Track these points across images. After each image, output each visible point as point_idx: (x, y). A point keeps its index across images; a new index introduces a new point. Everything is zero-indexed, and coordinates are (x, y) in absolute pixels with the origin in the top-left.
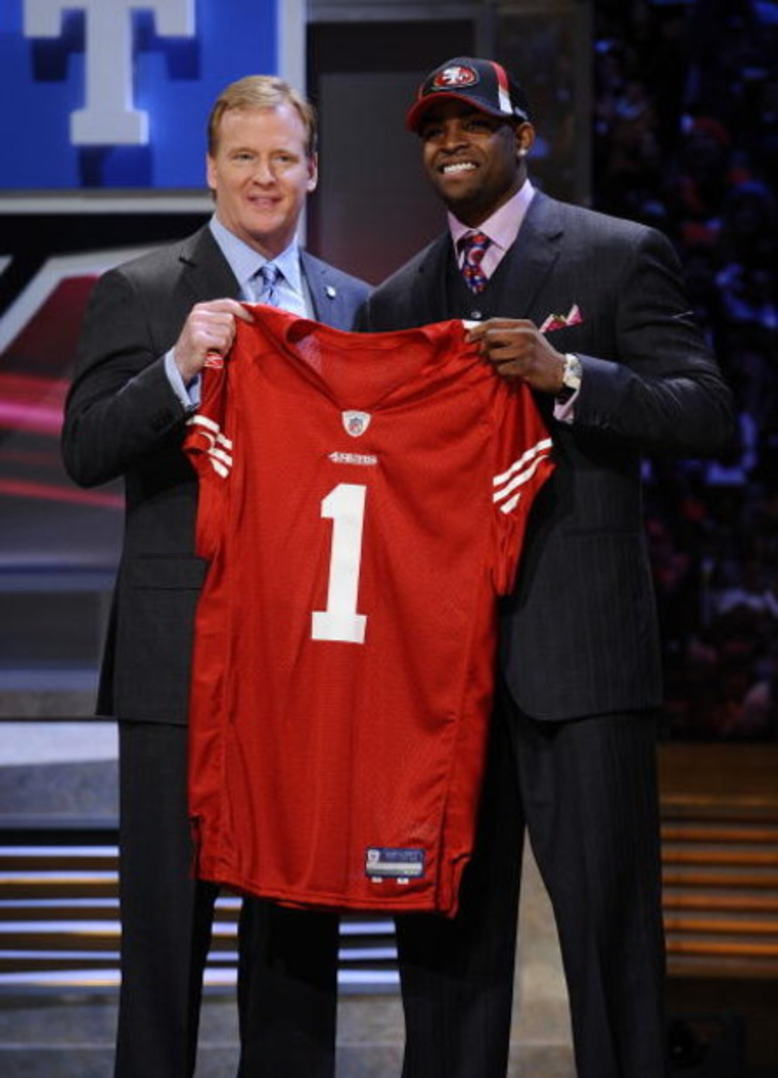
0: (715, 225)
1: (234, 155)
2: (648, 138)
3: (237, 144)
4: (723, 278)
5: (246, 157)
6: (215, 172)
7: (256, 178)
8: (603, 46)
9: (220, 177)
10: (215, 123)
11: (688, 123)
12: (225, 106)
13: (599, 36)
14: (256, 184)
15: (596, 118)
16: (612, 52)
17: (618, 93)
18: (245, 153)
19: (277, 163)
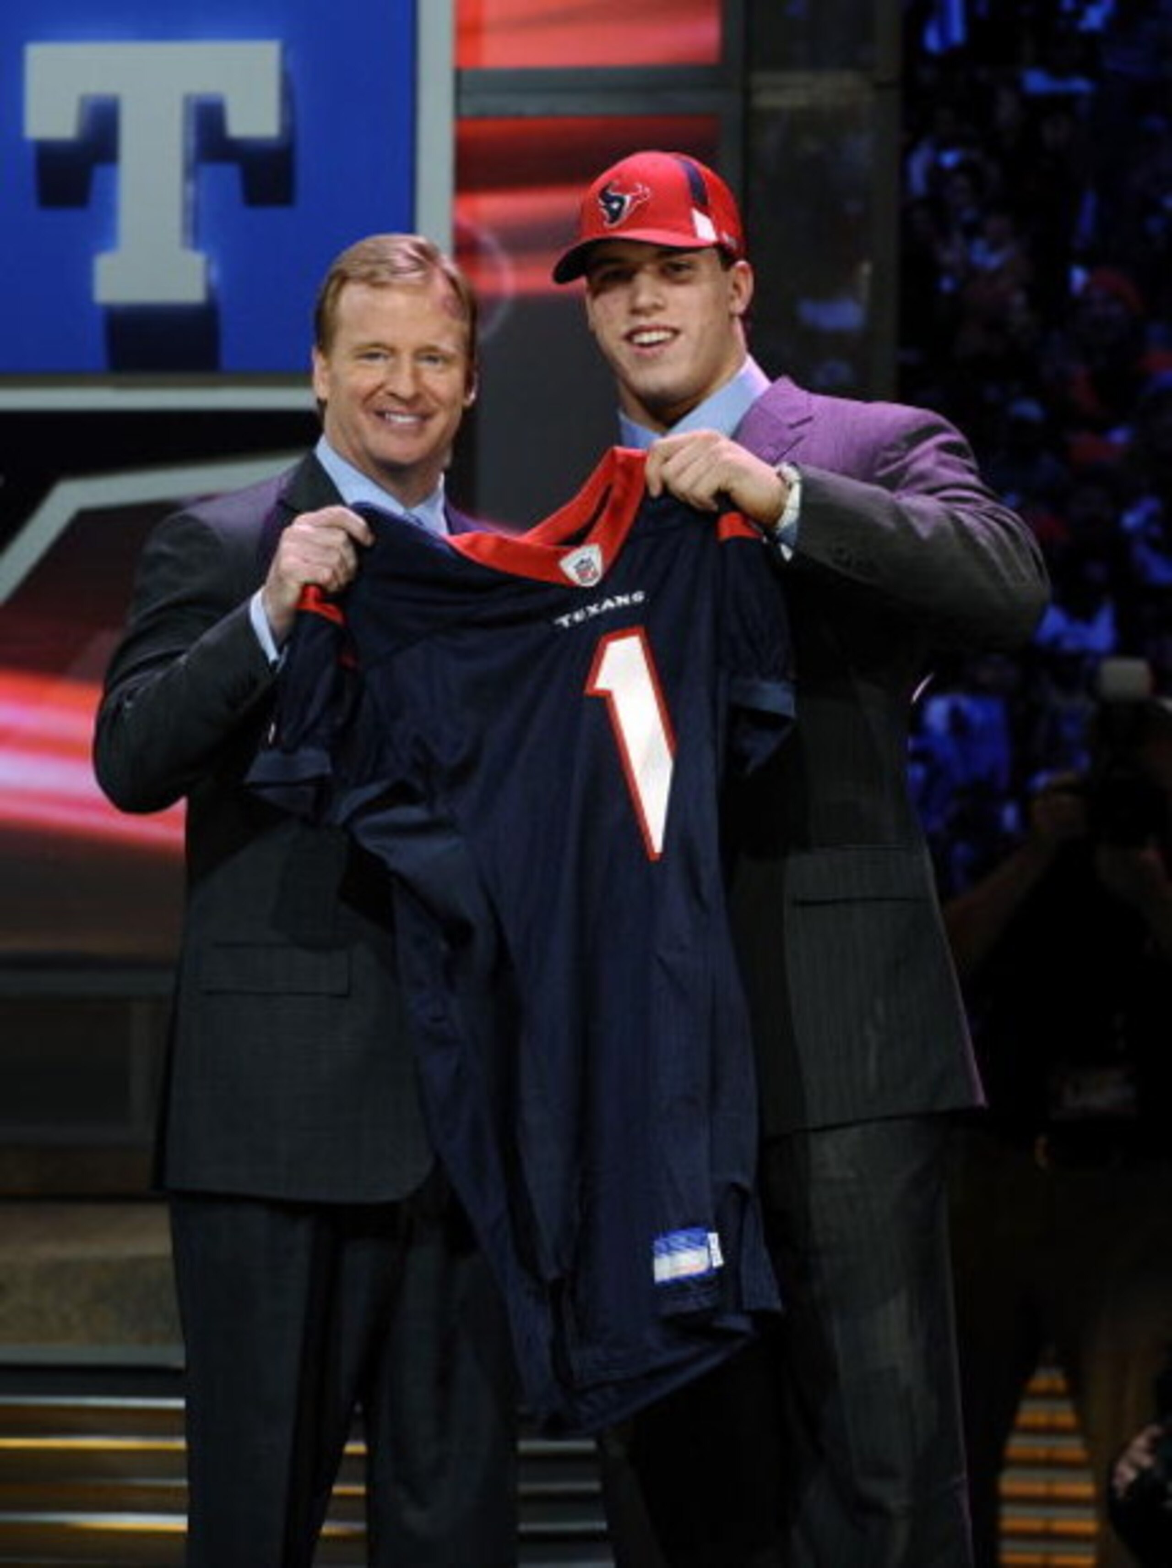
0: (1120, 436)
1: (358, 353)
2: (1019, 299)
3: (364, 338)
4: (1131, 520)
5: (373, 356)
6: (326, 375)
7: (390, 388)
8: (949, 159)
9: (334, 382)
10: (329, 303)
11: (1079, 277)
12: (344, 279)
14: (393, 395)
16: (962, 168)
17: (972, 231)
18: (375, 350)
19: (424, 365)
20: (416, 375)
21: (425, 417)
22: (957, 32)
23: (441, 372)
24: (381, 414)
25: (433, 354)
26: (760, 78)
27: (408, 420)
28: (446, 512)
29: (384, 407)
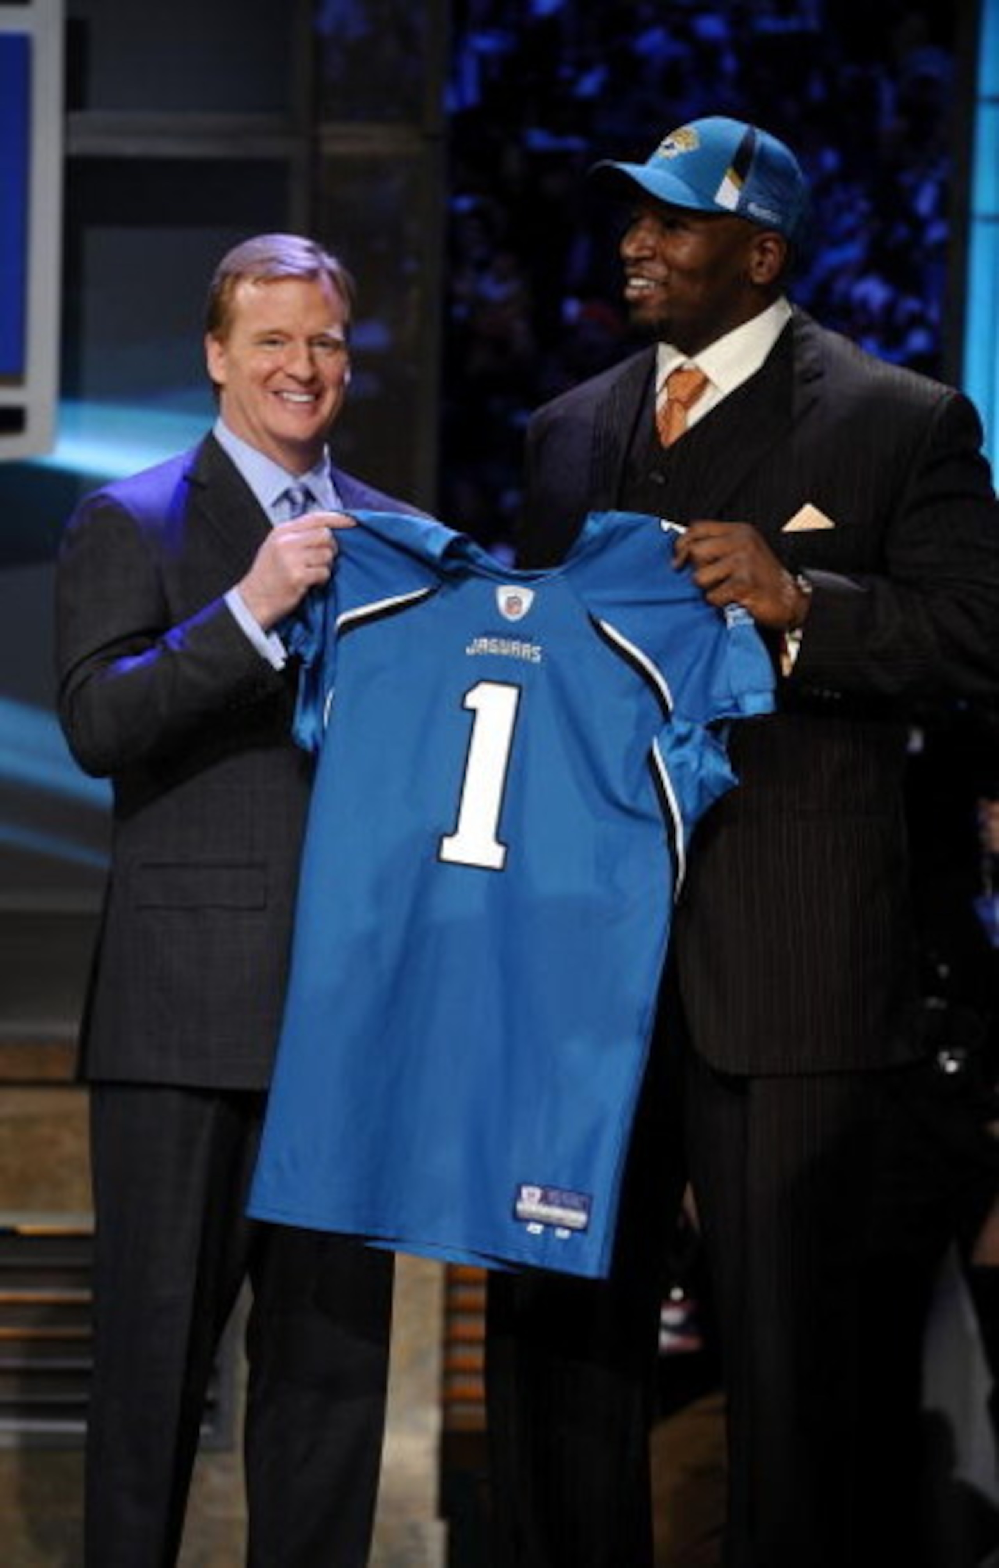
1: (258, 340)
2: (520, 326)
3: (263, 326)
5: (273, 342)
7: (287, 370)
8: (464, 204)
11: (572, 309)
13: (459, 192)
14: (291, 376)
15: (450, 299)
16: (476, 213)
18: (275, 337)
19: (318, 350)
20: (312, 359)
21: (318, 396)
22: (471, 94)
23: (330, 355)
24: (276, 393)
25: (324, 339)
26: (327, 129)
27: (305, 398)
28: (332, 477)
29: (283, 386)
